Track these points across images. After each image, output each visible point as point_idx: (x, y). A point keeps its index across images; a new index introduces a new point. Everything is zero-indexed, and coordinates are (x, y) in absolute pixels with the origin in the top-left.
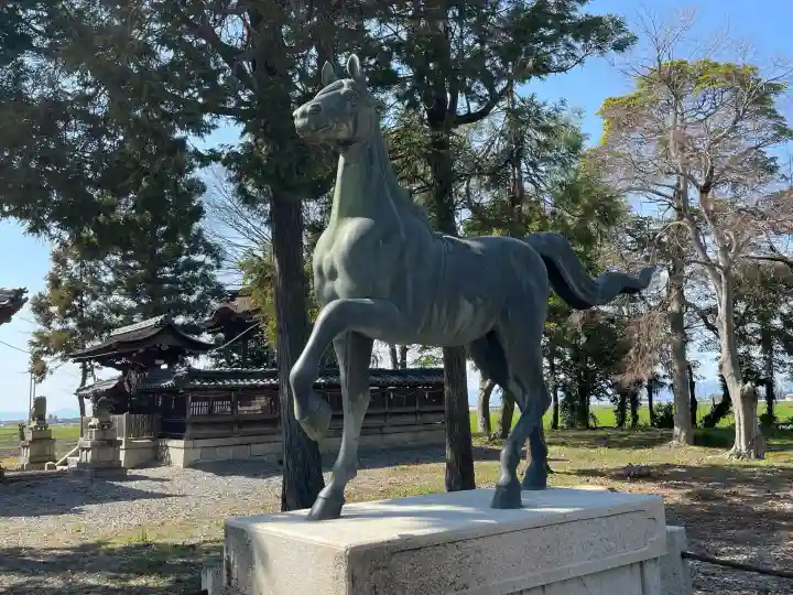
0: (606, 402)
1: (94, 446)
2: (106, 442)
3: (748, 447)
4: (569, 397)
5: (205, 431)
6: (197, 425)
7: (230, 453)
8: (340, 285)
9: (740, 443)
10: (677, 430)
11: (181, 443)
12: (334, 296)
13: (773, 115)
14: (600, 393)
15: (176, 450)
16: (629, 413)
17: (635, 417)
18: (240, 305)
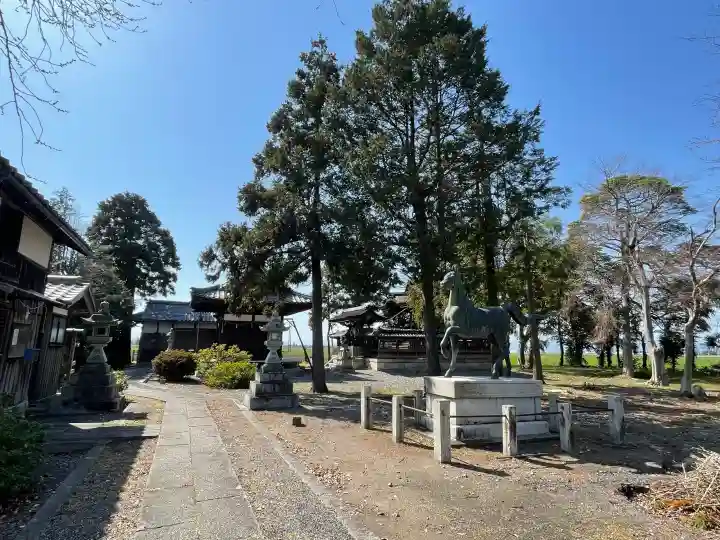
0: (593, 352)
1: (343, 359)
2: (347, 358)
3: (659, 380)
4: (570, 350)
5: (387, 356)
6: (381, 353)
7: (396, 366)
8: (451, 322)
9: (654, 377)
10: (625, 369)
11: (376, 360)
12: (449, 325)
13: (681, 201)
14: (588, 347)
15: (374, 363)
16: (606, 359)
17: (610, 361)
18: (398, 300)
